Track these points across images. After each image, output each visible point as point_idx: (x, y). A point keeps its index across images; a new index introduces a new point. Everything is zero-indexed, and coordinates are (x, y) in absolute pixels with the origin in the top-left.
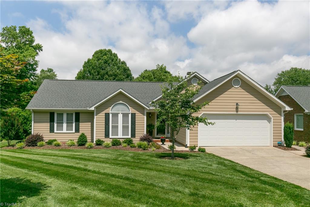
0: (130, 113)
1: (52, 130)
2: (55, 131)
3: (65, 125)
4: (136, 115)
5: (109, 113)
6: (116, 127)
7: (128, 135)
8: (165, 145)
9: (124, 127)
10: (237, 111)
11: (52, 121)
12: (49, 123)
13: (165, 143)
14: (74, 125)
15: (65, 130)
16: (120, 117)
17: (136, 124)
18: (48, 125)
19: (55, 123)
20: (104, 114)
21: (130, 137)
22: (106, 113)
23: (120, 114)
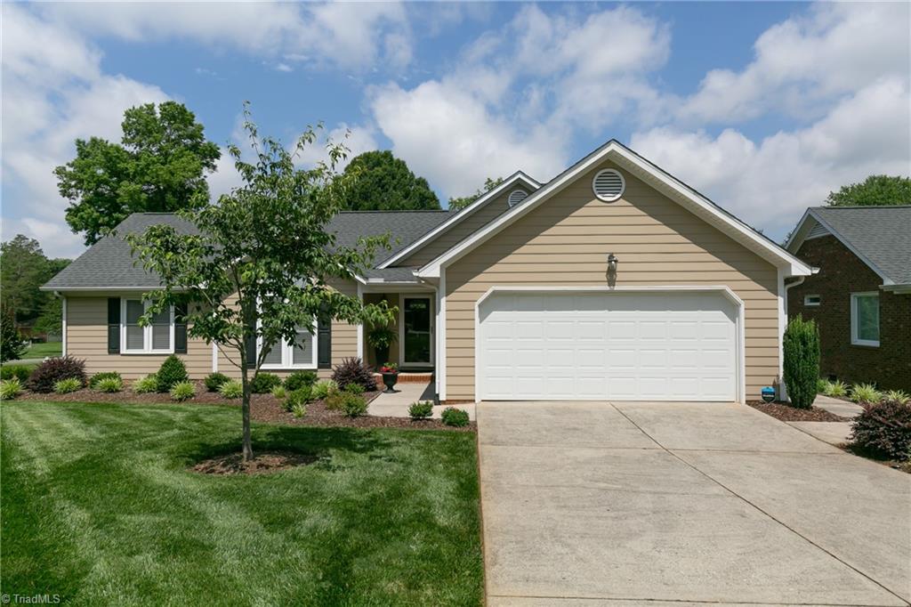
1: (114, 348)
2: (123, 350)
3: (148, 332)
7: (310, 362)
8: (396, 392)
10: (611, 282)
11: (114, 319)
12: (106, 327)
13: (395, 387)
14: (172, 328)
15: (148, 348)
17: (333, 327)
18: (103, 330)
19: (121, 325)
21: (316, 367)
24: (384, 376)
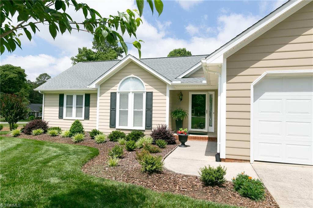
0: (144, 92)
1: (61, 116)
2: (64, 117)
3: (74, 110)
4: (154, 94)
5: (116, 93)
6: (124, 113)
7: (142, 126)
8: (186, 146)
9: (135, 113)
11: (61, 105)
12: (58, 108)
15: (74, 117)
16: (131, 97)
17: (154, 108)
19: (64, 107)
20: (110, 95)
21: (144, 129)
22: (112, 93)
23: (131, 93)
24: (179, 136)
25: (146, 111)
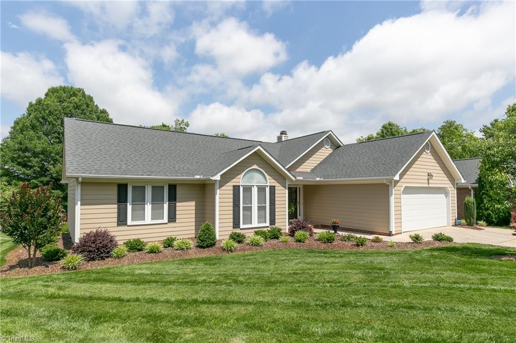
0: (267, 186)
1: (122, 220)
2: (129, 222)
3: (148, 208)
4: (276, 188)
5: (239, 186)
6: (248, 209)
7: (266, 222)
9: (260, 208)
10: (428, 183)
11: (122, 199)
12: (116, 206)
14: (166, 206)
15: (148, 219)
16: (255, 191)
17: (276, 203)
18: (113, 209)
19: (128, 204)
20: (232, 188)
21: (268, 225)
22: (234, 186)
23: (255, 186)
25: (270, 206)
